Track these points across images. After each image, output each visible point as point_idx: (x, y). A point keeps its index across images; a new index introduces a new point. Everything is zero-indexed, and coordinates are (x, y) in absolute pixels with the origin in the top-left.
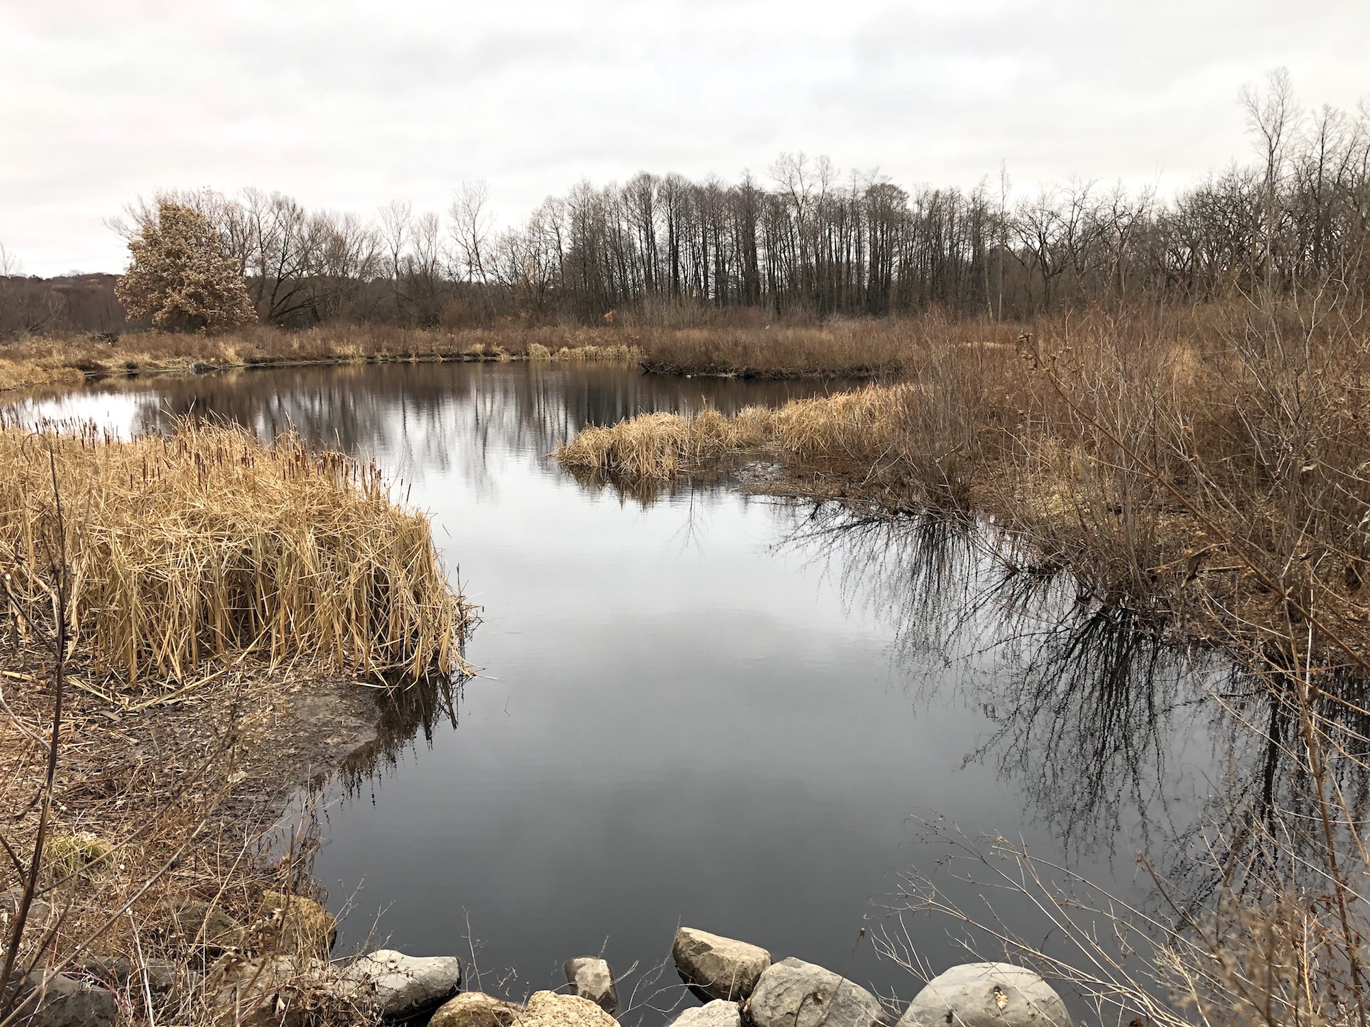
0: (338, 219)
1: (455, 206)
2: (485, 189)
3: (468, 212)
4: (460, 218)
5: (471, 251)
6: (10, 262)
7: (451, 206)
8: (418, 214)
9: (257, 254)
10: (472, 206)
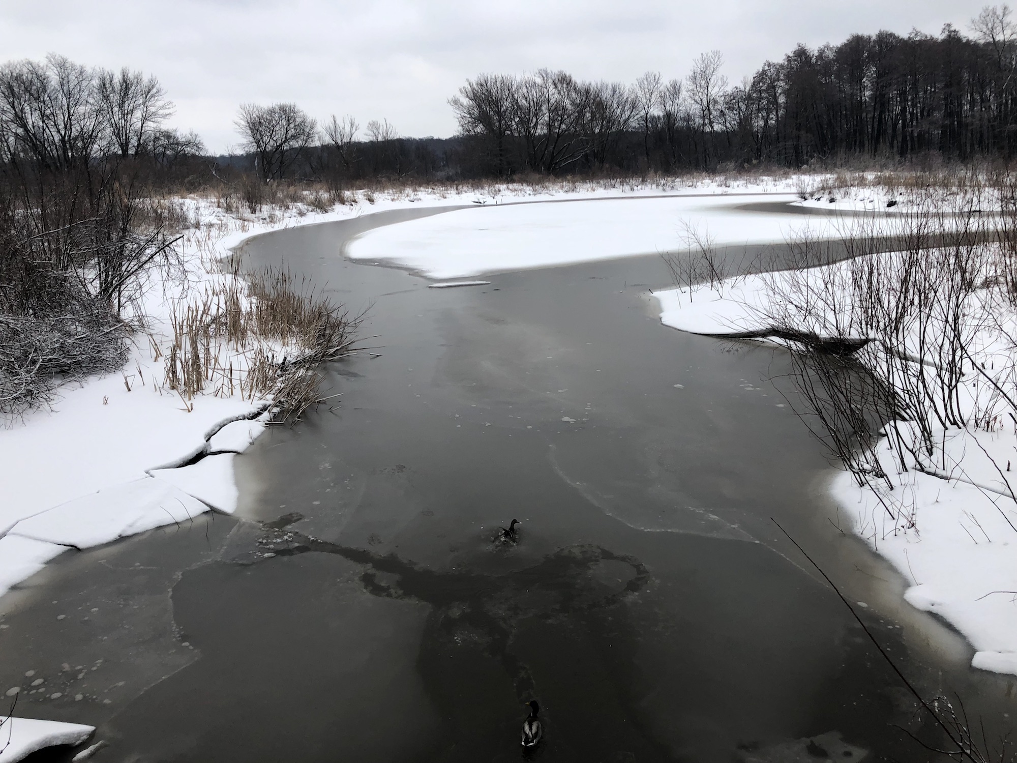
0: (607, 89)
1: (694, 73)
2: (719, 58)
3: (702, 78)
4: (698, 82)
5: (704, 109)
6: (390, 130)
7: (691, 73)
8: (665, 82)
9: (547, 119)
10: (707, 73)
